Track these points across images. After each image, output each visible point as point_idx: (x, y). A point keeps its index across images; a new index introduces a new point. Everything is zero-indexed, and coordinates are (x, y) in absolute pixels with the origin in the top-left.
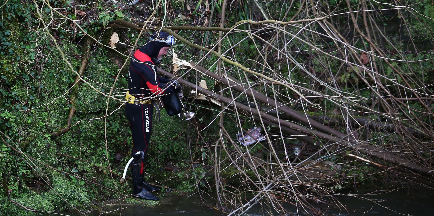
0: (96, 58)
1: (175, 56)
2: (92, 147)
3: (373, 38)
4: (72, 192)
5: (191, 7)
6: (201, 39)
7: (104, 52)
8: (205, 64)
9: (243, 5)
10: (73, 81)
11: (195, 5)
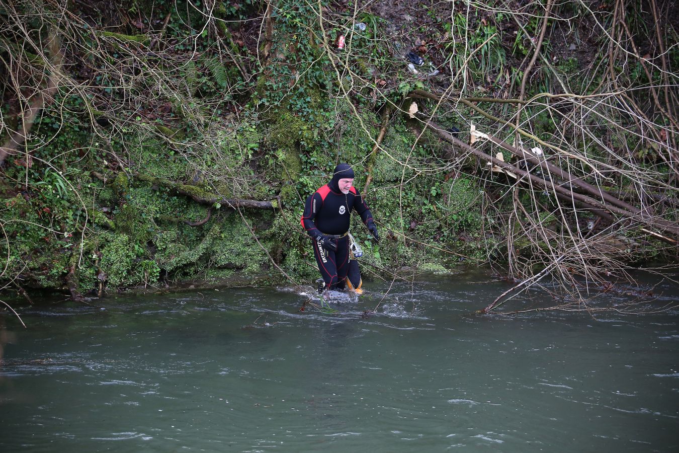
0: (395, 127)
1: (473, 127)
2: (388, 214)
3: (673, 114)
4: (366, 257)
5: (491, 79)
6: (500, 111)
7: (402, 121)
8: (502, 136)
9: (543, 79)
10: (371, 149)
11: (496, 77)
